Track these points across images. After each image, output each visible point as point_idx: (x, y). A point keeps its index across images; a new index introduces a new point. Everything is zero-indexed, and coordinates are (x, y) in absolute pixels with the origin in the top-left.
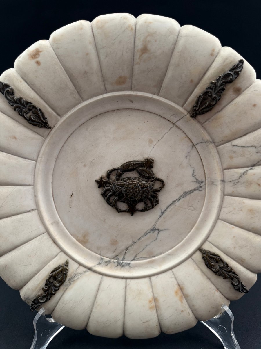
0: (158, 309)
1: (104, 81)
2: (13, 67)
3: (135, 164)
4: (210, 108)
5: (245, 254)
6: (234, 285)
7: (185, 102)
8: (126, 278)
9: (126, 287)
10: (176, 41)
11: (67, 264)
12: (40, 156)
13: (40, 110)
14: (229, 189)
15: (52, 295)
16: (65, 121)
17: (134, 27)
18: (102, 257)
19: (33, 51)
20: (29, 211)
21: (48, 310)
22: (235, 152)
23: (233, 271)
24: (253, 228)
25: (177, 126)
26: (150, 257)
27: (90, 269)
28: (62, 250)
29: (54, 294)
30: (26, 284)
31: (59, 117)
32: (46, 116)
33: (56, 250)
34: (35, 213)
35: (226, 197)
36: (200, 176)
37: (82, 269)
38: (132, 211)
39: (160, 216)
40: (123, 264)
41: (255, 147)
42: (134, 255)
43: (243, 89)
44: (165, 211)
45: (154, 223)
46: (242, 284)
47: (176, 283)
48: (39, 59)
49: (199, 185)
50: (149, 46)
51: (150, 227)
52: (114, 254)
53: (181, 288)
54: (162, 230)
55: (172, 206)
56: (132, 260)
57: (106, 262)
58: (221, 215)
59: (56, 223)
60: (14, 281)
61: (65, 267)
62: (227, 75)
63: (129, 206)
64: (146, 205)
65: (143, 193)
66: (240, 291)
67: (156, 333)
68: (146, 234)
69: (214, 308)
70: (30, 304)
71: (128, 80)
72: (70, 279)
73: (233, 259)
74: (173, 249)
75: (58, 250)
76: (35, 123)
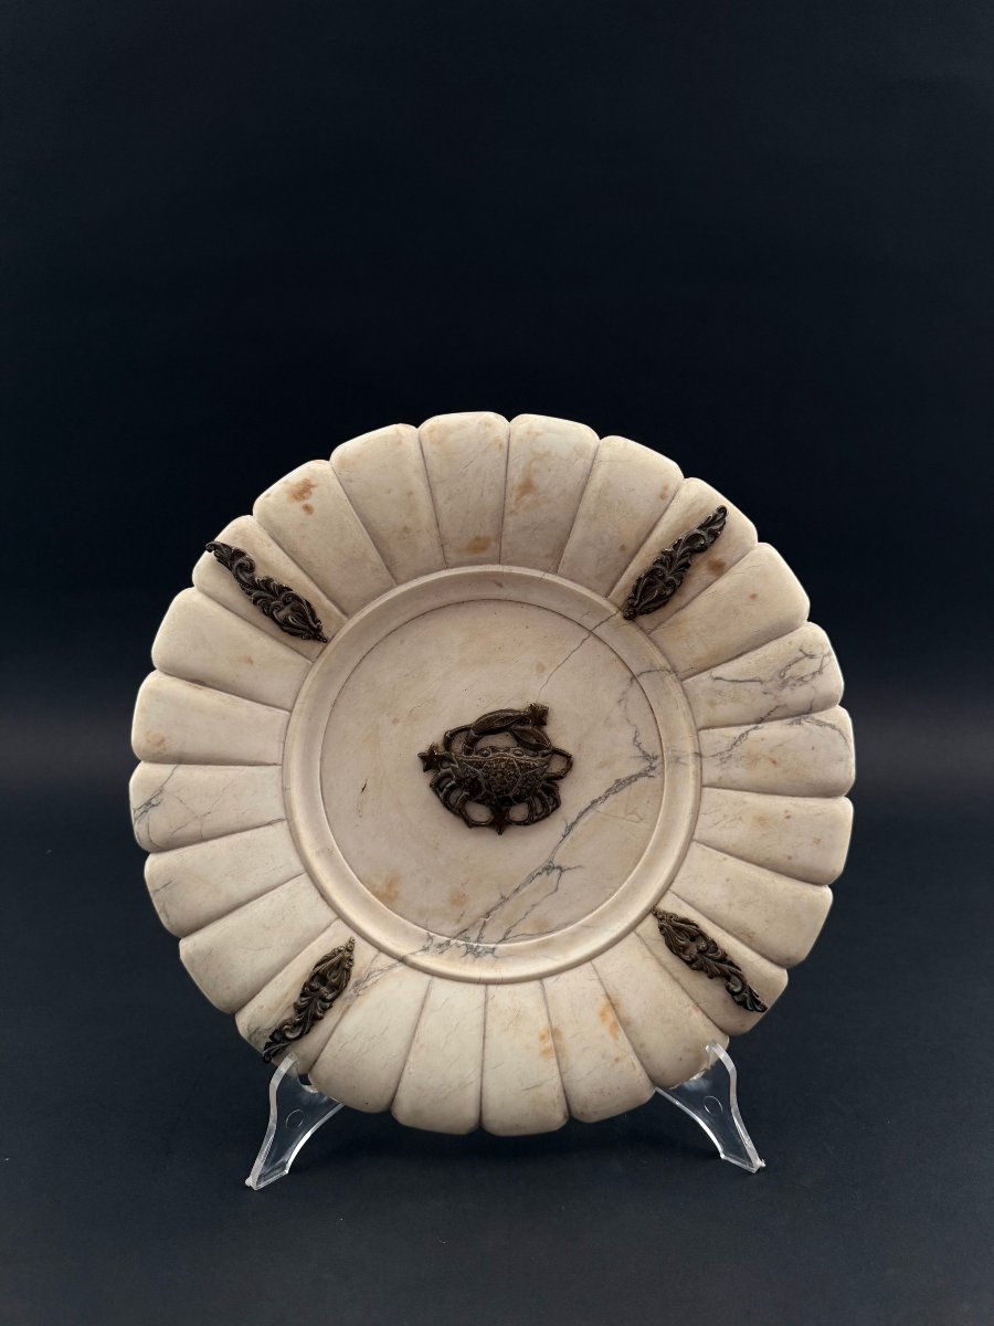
0: (560, 1055)
1: (442, 546)
2: (251, 514)
3: (507, 717)
4: (662, 601)
5: (753, 920)
6: (733, 994)
7: (612, 589)
8: (487, 982)
9: (486, 1003)
10: (591, 470)
11: (350, 948)
12: (300, 700)
13: (308, 604)
14: (712, 772)
15: (316, 1019)
16: (357, 625)
17: (505, 442)
18: (431, 934)
19: (298, 484)
20: (269, 824)
21: (303, 1058)
22: (720, 692)
23: (728, 958)
24: (768, 859)
25: (596, 636)
26: (542, 934)
27: (402, 960)
28: (341, 916)
29: (321, 1018)
30: (254, 996)
31: (345, 619)
32: (319, 615)
33: (326, 914)
34: (282, 828)
35: (706, 790)
36: (650, 745)
37: (384, 960)
38: (500, 824)
39: (564, 837)
40: (480, 950)
41: (761, 682)
42: (505, 928)
43: (728, 563)
44: (574, 823)
45: (551, 851)
46: (751, 990)
47: (602, 992)
48: (309, 502)
49: (647, 764)
50: (536, 480)
51: (541, 862)
52: (458, 928)
53: (613, 1005)
54: (569, 869)
55: (591, 813)
56: (500, 942)
57: (440, 945)
58: (697, 832)
59: (327, 853)
60: (228, 988)
61: (347, 954)
62: (693, 538)
63: (493, 812)
64: (532, 810)
65: (526, 781)
66: (746, 1008)
67: (557, 1118)
68: (532, 878)
69: (689, 1050)
70: (261, 1047)
71: (493, 544)
72: (357, 984)
73: (728, 931)
74: (594, 913)
75: (331, 915)
76: (295, 630)
